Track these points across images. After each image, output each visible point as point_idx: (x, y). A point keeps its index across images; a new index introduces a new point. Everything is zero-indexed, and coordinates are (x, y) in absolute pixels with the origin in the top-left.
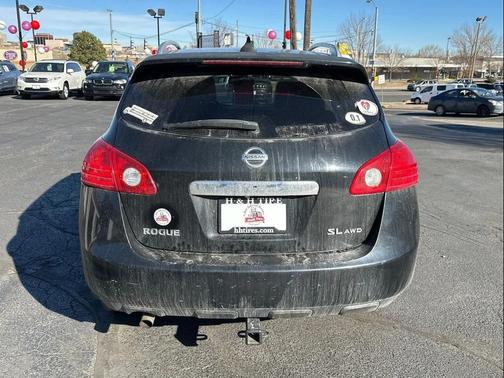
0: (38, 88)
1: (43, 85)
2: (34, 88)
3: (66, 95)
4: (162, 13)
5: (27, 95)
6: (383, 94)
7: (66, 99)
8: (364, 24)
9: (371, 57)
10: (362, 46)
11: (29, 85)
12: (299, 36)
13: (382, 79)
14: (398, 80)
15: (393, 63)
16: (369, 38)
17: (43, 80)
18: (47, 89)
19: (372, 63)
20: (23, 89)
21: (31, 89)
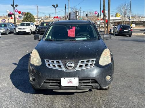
0: (23, 31)
1: (24, 30)
2: (21, 31)
3: (31, 33)
4: (57, 6)
5: (19, 33)
6: (134, 30)
7: (30, 34)
8: (126, 7)
9: (129, 18)
10: (125, 14)
11: (20, 30)
12: (106, 12)
13: (134, 25)
14: (139, 26)
15: (137, 20)
16: (128, 11)
17: (24, 29)
18: (25, 31)
19: (130, 20)
20: (18, 31)
21: (20, 31)
